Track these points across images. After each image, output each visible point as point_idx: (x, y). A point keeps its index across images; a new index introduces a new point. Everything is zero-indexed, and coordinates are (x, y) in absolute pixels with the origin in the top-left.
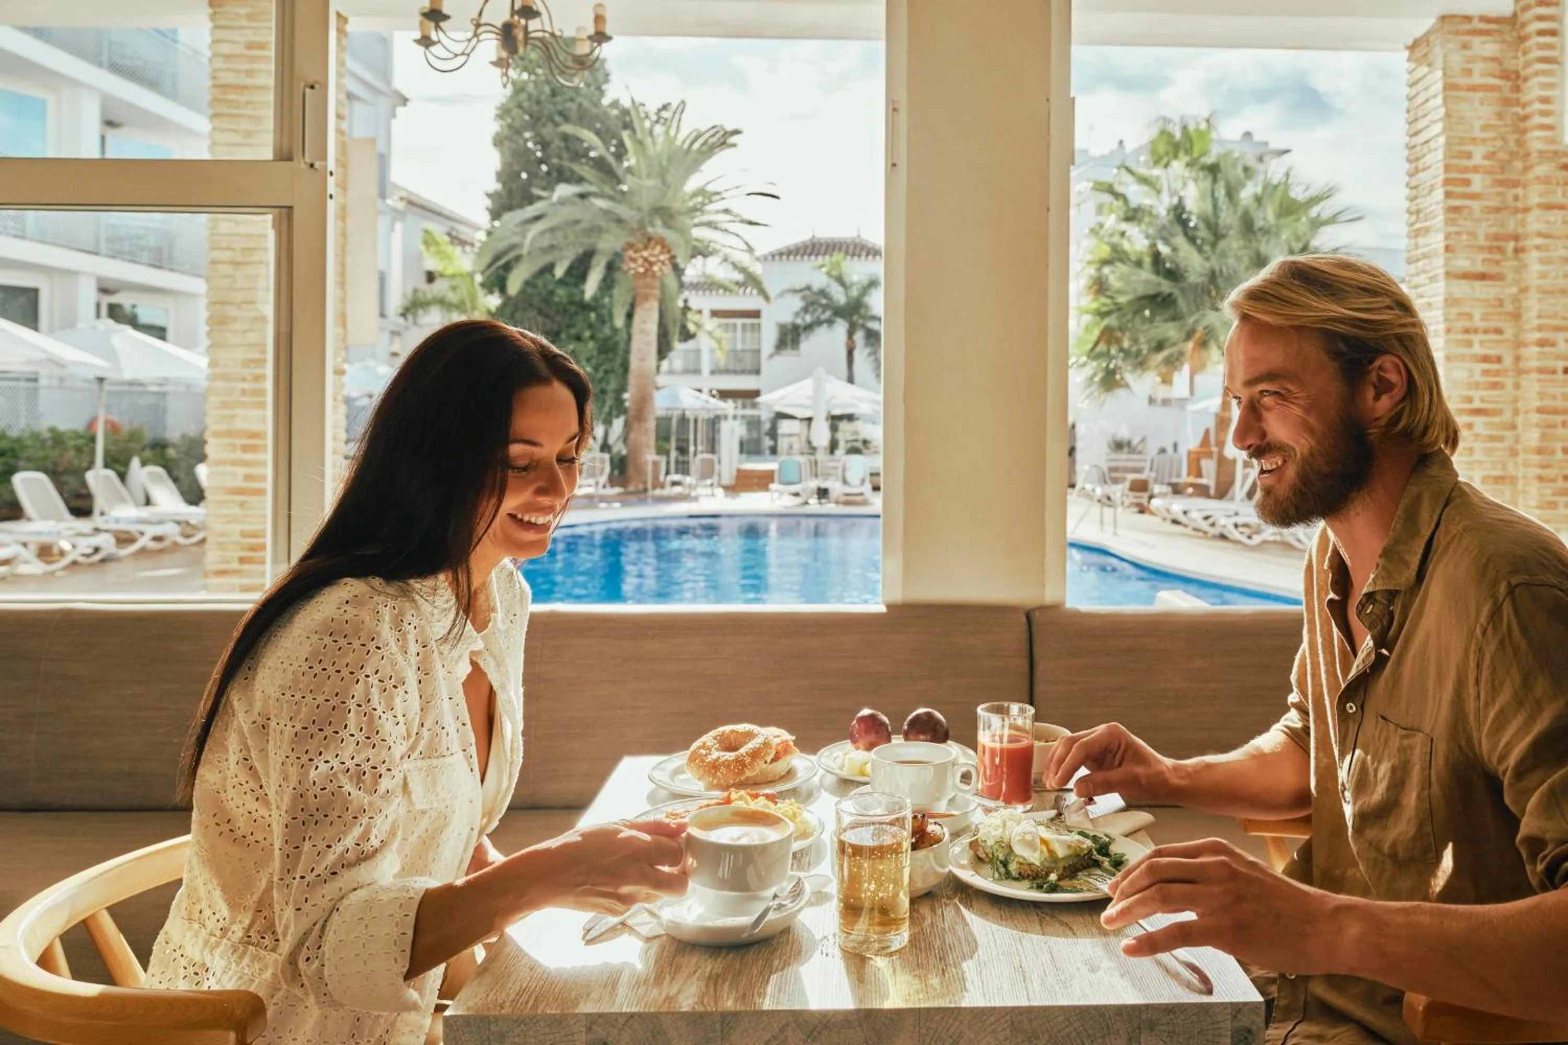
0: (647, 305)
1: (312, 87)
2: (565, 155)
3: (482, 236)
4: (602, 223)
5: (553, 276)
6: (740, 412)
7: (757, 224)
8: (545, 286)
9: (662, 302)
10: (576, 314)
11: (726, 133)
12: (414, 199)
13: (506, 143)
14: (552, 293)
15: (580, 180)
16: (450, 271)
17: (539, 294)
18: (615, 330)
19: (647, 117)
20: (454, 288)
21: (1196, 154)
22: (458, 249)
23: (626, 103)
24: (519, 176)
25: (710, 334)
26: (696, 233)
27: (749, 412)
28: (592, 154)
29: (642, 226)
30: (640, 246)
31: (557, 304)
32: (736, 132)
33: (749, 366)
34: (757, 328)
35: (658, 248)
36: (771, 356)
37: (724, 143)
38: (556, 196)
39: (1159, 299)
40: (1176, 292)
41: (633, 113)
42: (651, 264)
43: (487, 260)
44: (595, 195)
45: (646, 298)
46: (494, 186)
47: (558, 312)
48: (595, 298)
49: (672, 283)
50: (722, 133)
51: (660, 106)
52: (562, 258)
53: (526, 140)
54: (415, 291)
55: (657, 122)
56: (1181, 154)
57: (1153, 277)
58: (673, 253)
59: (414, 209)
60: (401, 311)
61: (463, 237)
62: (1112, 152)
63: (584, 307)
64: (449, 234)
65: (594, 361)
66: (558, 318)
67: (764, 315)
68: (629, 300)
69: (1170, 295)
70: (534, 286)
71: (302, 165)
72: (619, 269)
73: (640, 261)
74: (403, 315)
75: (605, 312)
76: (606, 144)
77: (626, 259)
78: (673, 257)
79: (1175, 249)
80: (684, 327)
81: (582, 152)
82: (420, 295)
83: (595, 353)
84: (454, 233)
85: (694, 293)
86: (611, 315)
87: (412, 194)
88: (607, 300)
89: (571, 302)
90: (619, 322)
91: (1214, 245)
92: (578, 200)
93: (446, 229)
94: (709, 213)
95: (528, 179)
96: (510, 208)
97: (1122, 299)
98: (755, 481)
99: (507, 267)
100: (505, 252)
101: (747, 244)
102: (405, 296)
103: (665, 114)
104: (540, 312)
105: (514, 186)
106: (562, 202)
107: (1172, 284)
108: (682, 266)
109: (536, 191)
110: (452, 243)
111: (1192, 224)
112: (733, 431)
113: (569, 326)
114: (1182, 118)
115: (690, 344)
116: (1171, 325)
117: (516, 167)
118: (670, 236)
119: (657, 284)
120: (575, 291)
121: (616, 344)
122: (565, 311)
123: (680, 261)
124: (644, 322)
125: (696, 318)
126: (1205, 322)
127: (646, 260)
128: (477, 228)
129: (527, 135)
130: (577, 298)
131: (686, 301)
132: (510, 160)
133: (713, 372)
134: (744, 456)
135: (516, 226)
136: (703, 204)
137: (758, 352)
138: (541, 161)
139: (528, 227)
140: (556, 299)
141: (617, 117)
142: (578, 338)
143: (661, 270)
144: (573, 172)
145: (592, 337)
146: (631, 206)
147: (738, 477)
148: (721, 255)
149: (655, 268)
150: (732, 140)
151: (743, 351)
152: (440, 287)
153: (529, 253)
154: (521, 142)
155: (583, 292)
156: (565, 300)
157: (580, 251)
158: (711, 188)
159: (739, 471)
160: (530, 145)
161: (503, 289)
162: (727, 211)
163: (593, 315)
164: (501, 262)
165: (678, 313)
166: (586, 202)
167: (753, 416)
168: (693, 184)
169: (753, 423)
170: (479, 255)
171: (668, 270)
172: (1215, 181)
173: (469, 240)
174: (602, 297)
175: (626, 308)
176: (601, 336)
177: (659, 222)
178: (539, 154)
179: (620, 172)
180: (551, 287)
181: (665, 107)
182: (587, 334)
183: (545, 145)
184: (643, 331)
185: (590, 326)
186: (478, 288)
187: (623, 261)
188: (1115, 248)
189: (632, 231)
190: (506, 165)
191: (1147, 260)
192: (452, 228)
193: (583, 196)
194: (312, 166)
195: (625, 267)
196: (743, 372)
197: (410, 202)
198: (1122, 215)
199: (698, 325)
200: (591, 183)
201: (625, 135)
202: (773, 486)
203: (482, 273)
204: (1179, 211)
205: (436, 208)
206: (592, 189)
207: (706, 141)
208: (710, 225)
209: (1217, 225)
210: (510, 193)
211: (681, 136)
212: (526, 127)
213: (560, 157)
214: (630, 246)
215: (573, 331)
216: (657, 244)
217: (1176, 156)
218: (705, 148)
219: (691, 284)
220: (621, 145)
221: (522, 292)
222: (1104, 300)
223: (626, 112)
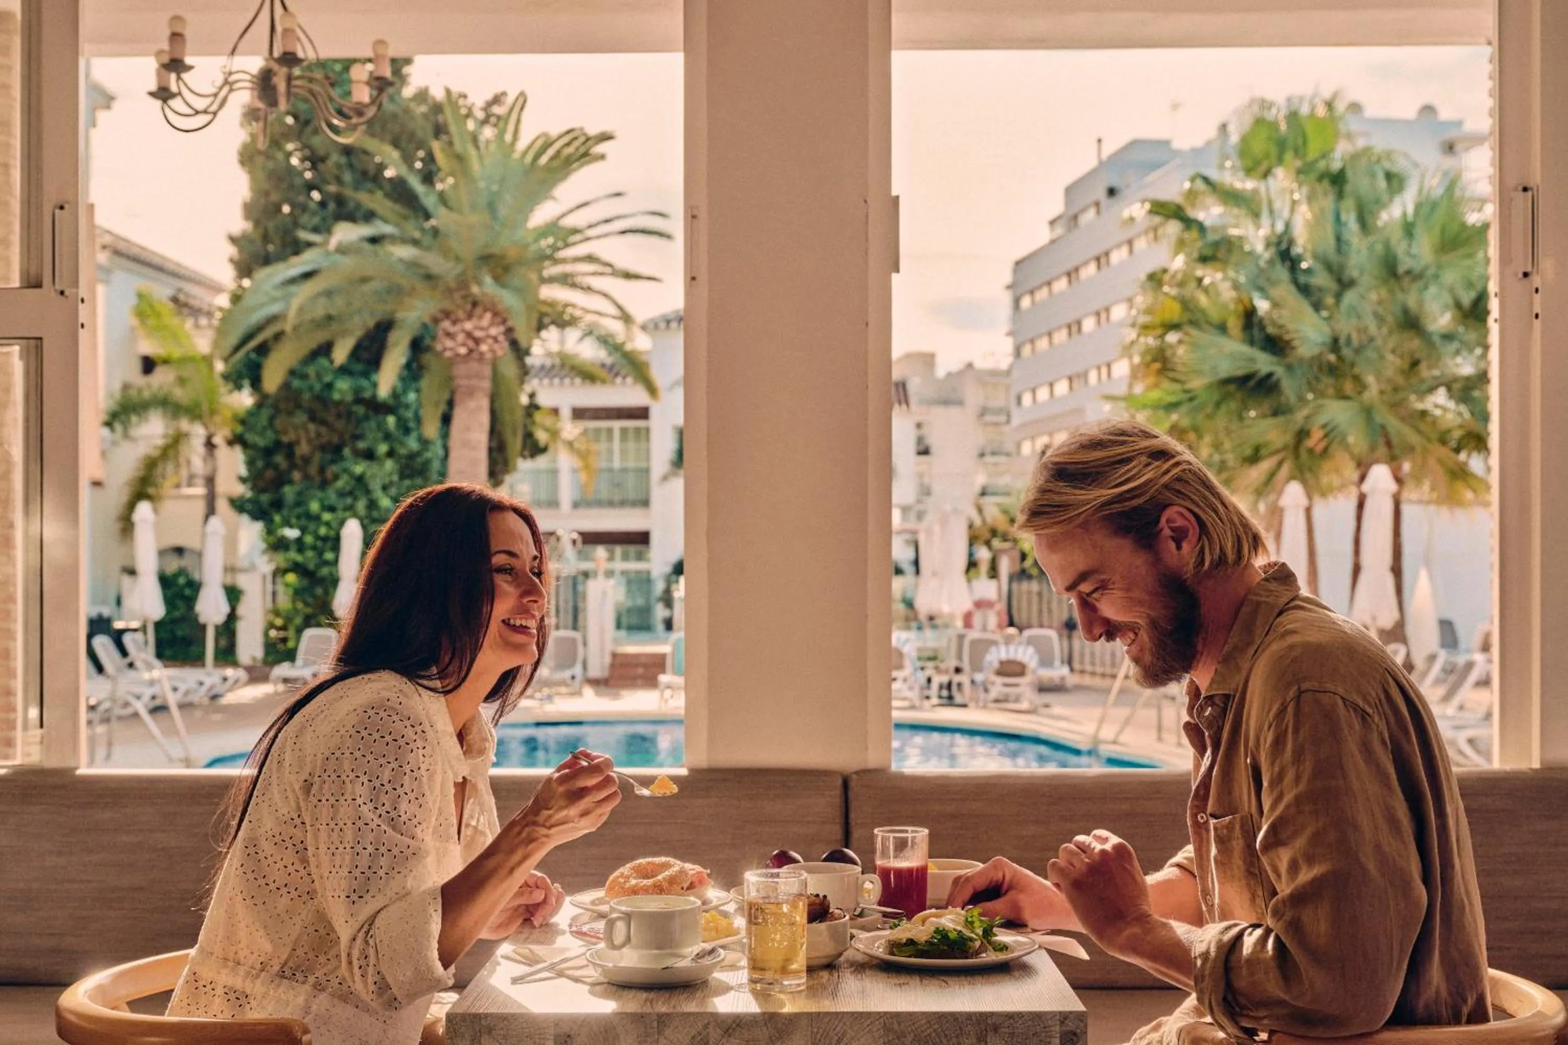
0: (472, 404)
1: (62, 208)
2: (348, 177)
3: (223, 301)
4: (404, 283)
5: (332, 362)
6: (619, 565)
7: (637, 277)
8: (319, 376)
9: (494, 398)
10: (367, 418)
11: (588, 139)
12: (122, 246)
13: (260, 160)
14: (329, 386)
15: (369, 216)
16: (176, 353)
17: (311, 388)
18: (425, 443)
19: (469, 115)
20: (182, 381)
21: (1312, 154)
22: (189, 324)
23: (438, 94)
24: (278, 209)
25: (570, 444)
26: (548, 292)
27: (634, 566)
28: (389, 173)
29: (463, 284)
30: (461, 314)
31: (338, 404)
32: (606, 137)
33: (632, 495)
34: (644, 435)
35: (488, 316)
36: (665, 478)
37: (586, 154)
38: (334, 241)
39: (1252, 383)
40: (1279, 371)
41: (448, 111)
42: (477, 341)
43: (233, 339)
44: (392, 239)
45: (471, 393)
46: (240, 225)
47: (339, 416)
48: (395, 395)
49: (509, 369)
50: (582, 139)
51: (489, 97)
52: (344, 333)
53: (289, 155)
54: (126, 387)
55: (485, 122)
56: (1289, 156)
57: (1245, 349)
58: (510, 323)
59: (124, 262)
60: (104, 417)
61: (195, 303)
62: (1208, 144)
63: (378, 408)
64: (175, 300)
65: (393, 491)
66: (340, 425)
67: (654, 413)
68: (446, 396)
69: (1270, 375)
70: (304, 377)
71: (53, 294)
72: (428, 349)
73: (461, 337)
74: (109, 424)
75: (409, 414)
76: (408, 159)
77: (440, 333)
78: (509, 331)
79: (1275, 305)
80: (529, 436)
81: (372, 171)
82: (133, 393)
83: (395, 478)
84: (182, 297)
85: (546, 381)
86: (418, 420)
87: (118, 237)
88: (412, 396)
89: (358, 400)
90: (431, 429)
91: (1338, 296)
92: (367, 246)
93: (169, 292)
94: (564, 261)
95: (291, 214)
96: (267, 261)
97: (1197, 383)
98: (640, 671)
99: (263, 350)
100: (260, 328)
101: (620, 308)
102: (110, 395)
103: (497, 110)
104: (313, 418)
105: (271, 225)
106: (342, 250)
107: (1273, 359)
108: (523, 343)
109: (304, 235)
110: (180, 313)
111: (1304, 265)
112: (604, 594)
113: (357, 437)
114: (1289, 100)
115: (541, 462)
116: (1271, 421)
117: (274, 197)
118: (508, 299)
119: (487, 371)
120: (364, 383)
121: (427, 463)
122: (350, 414)
123: (521, 336)
124: (468, 429)
125: (548, 421)
126: (1322, 419)
127: (469, 335)
128: (217, 289)
129: (290, 147)
130: (367, 395)
131: (532, 396)
132: (267, 186)
133: (576, 505)
134: (623, 633)
135: (276, 287)
136: (556, 249)
137: (647, 471)
138: (310, 186)
139: (293, 289)
140: (336, 396)
141: (425, 116)
142: (369, 455)
143: (493, 351)
144: (358, 206)
145: (391, 454)
146: (446, 253)
147: (612, 666)
148: (582, 325)
149: (484, 348)
150: (600, 149)
151: (624, 470)
152: (162, 378)
153: (295, 328)
154: (280, 156)
155: (375, 385)
156: (349, 398)
157: (371, 323)
158: (569, 222)
159: (614, 655)
160: (295, 161)
161: (256, 383)
162: (590, 259)
163: (391, 420)
164: (253, 344)
165: (519, 415)
166: (377, 247)
167: (638, 572)
168: (542, 215)
169: (640, 582)
170: (221, 332)
171: (503, 349)
172: (1340, 195)
173: (205, 307)
174: (405, 392)
175: (443, 407)
176: (403, 451)
177: (488, 280)
178: (308, 175)
179: (429, 200)
180: (328, 378)
181: (497, 100)
182: (383, 448)
183: (315, 160)
184: (466, 444)
185: (387, 437)
186: (220, 381)
187: (434, 338)
188: (1186, 304)
189: (449, 292)
190: (259, 192)
191: (1235, 324)
192: (180, 290)
193: (374, 240)
194: (62, 293)
195: (439, 347)
196: (623, 503)
197: (117, 253)
198: (1195, 255)
199: (554, 434)
200: (386, 221)
201: (436, 147)
202: (663, 678)
203: (226, 360)
204: (1284, 246)
205: (155, 260)
206: (388, 229)
207: (558, 152)
208: (566, 280)
209: (1342, 267)
210: (266, 238)
211: (521, 145)
212: (287, 134)
213: (339, 180)
214: (447, 314)
215: (361, 445)
216: (485, 310)
217: (1280, 161)
218: (555, 164)
219: (543, 367)
220: (430, 158)
221: (286, 386)
222: (1166, 384)
223: (437, 108)
